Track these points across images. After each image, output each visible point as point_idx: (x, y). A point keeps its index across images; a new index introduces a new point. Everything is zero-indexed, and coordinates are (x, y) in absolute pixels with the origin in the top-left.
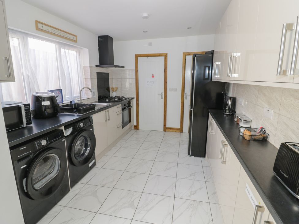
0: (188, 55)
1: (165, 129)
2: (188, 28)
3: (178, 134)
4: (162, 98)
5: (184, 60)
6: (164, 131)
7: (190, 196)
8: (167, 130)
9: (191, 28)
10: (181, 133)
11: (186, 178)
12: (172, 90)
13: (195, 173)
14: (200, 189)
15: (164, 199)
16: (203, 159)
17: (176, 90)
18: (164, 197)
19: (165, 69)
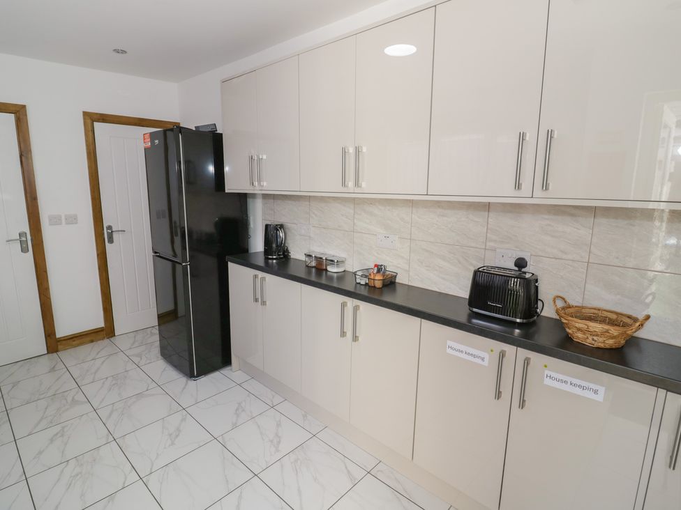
0: (98, 121)
1: (54, 344)
2: (117, 51)
3: (104, 345)
4: (24, 250)
5: (90, 134)
6: (49, 352)
7: (277, 450)
8: (60, 347)
9: (126, 52)
10: (112, 339)
11: (235, 426)
12: (60, 220)
13: (239, 404)
14: (279, 425)
15: (240, 497)
16: (226, 371)
17: (72, 220)
18: (237, 493)
19: (21, 156)
